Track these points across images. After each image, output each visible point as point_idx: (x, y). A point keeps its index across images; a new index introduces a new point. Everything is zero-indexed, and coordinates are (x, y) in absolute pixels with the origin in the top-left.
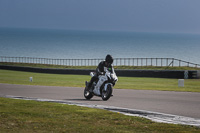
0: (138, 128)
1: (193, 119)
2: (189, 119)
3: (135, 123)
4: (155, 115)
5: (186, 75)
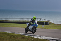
0: (30, 40)
3: (29, 38)
4: (35, 36)
5: (45, 23)
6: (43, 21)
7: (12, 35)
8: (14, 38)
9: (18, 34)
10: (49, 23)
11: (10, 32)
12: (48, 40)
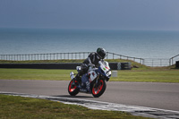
0: (76, 115)
1: (124, 106)
2: (121, 106)
3: (73, 111)
4: (91, 103)
5: (119, 66)
6: (115, 60)
7: (23, 103)
8: (29, 110)
9: (40, 99)
10: (131, 65)
11: (16, 94)
12: (128, 113)
